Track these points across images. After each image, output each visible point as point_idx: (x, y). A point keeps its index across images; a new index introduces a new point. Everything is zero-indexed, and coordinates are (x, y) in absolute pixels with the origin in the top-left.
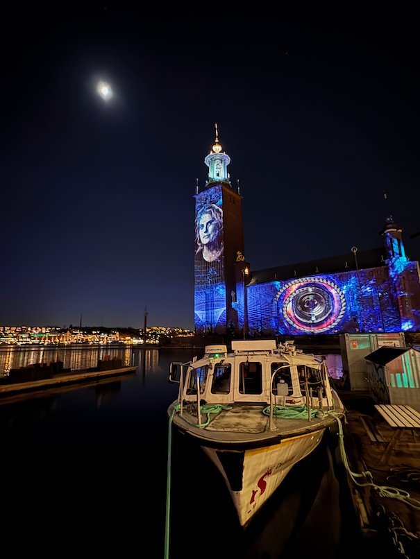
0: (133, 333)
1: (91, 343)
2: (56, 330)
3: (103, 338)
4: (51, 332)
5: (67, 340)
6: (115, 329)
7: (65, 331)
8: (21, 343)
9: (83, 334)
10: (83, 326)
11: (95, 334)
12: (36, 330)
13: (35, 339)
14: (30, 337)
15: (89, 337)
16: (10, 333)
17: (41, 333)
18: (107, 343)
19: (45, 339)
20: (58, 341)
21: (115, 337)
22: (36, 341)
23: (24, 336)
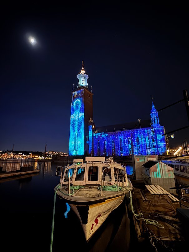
0: (39, 154)
1: (18, 159)
3: (24, 156)
5: (5, 157)
6: (30, 152)
7: (4, 153)
9: (14, 154)
11: (20, 154)
15: (17, 156)
18: (26, 159)
21: (30, 156)
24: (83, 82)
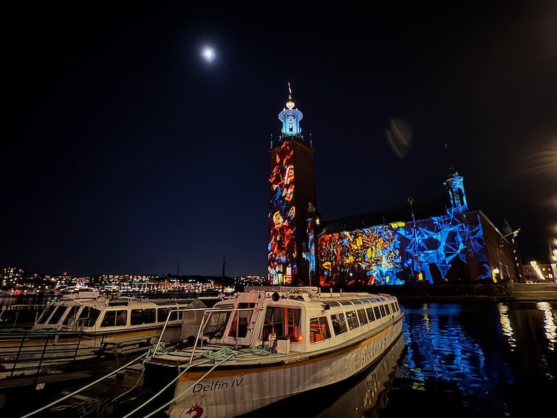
0: (227, 282)
1: (188, 291)
2: (155, 279)
3: (199, 286)
4: (150, 280)
5: (165, 288)
6: (209, 278)
7: (163, 279)
8: (122, 291)
9: (180, 282)
10: (180, 275)
11: (191, 282)
12: (137, 278)
13: (135, 287)
14: (131, 285)
15: (186, 285)
16: (113, 281)
17: (141, 281)
18: (202, 291)
19: (144, 287)
20: (156, 289)
21: (211, 285)
22: (137, 289)
23: (125, 284)
24: (291, 125)
